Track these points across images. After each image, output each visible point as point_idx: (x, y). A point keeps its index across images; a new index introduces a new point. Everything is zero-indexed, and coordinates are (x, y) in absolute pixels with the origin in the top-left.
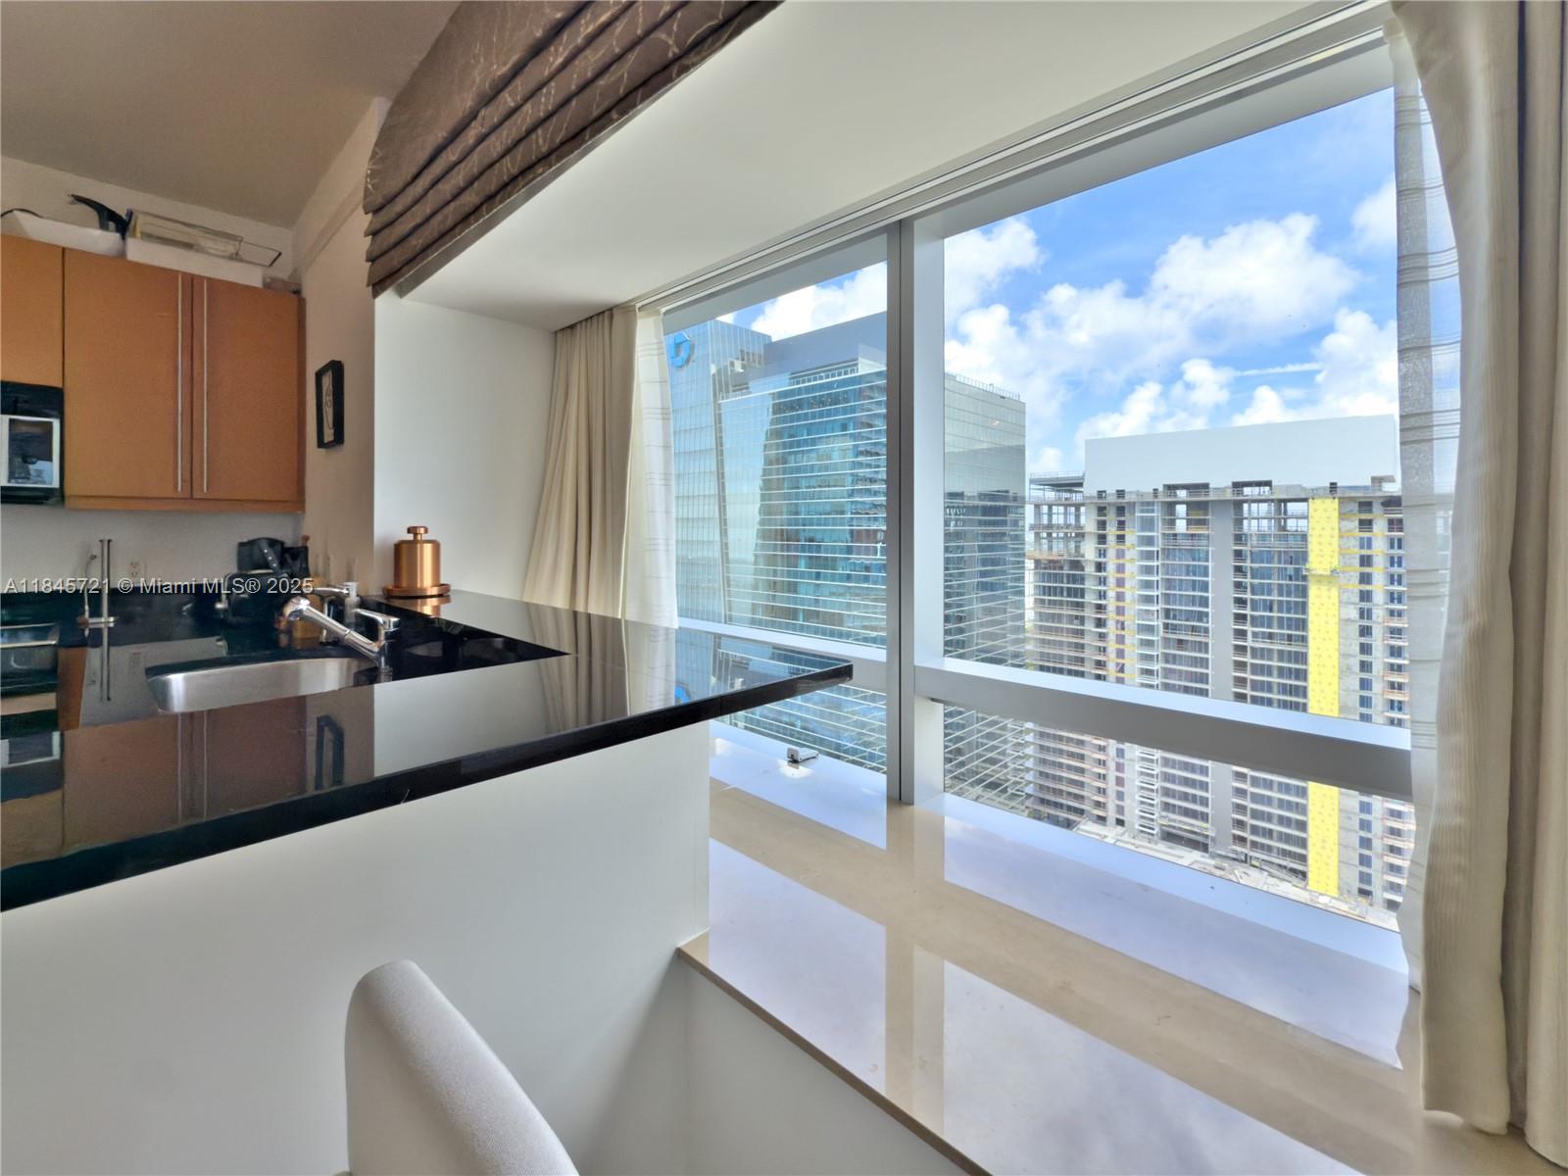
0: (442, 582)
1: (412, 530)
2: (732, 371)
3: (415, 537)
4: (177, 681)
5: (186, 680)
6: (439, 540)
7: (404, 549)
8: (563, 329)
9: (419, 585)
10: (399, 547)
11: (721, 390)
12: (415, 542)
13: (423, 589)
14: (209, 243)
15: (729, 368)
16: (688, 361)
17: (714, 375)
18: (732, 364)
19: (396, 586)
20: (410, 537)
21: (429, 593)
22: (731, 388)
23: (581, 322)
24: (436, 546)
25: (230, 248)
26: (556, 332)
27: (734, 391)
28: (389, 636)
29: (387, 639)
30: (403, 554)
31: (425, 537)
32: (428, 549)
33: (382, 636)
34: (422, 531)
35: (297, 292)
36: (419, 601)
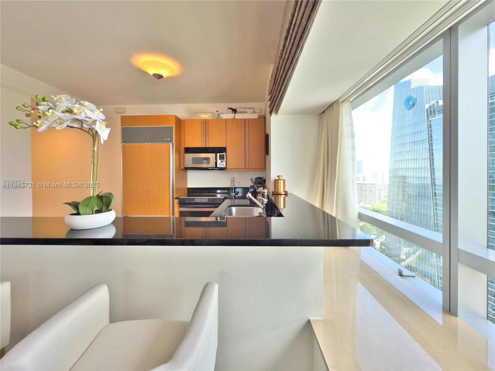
0: (286, 190)
1: (278, 176)
2: (437, 105)
3: (279, 178)
4: (234, 209)
5: (236, 209)
6: (285, 179)
7: (276, 181)
8: (322, 113)
9: (279, 191)
10: (275, 180)
11: (431, 114)
12: (279, 179)
13: (280, 192)
14: (248, 111)
15: (436, 104)
16: (414, 105)
17: (427, 109)
18: (437, 102)
19: (275, 191)
20: (278, 178)
21: (282, 194)
22: (437, 113)
23: (326, 110)
24: (284, 181)
25: (252, 111)
26: (320, 114)
27: (438, 114)
28: (266, 204)
29: (265, 205)
30: (276, 182)
31: (282, 178)
32: (282, 181)
33: (264, 204)
34: (281, 177)
35: (265, 118)
36: (279, 195)
